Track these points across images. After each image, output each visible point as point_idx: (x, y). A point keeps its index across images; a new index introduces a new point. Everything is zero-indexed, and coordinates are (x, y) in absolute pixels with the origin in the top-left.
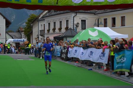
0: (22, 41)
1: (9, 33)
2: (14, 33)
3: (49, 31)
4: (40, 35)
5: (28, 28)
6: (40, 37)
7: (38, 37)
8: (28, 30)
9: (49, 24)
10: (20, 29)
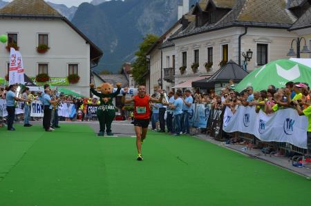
0: (129, 92)
1: (101, 76)
2: (113, 76)
3: (183, 69)
4: (165, 80)
5: (140, 65)
6: (165, 84)
7: (161, 85)
8: (141, 69)
9: (184, 54)
10: (124, 68)
